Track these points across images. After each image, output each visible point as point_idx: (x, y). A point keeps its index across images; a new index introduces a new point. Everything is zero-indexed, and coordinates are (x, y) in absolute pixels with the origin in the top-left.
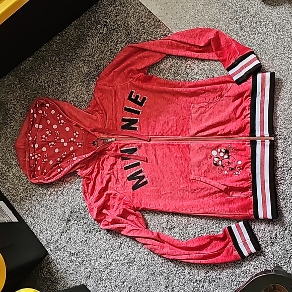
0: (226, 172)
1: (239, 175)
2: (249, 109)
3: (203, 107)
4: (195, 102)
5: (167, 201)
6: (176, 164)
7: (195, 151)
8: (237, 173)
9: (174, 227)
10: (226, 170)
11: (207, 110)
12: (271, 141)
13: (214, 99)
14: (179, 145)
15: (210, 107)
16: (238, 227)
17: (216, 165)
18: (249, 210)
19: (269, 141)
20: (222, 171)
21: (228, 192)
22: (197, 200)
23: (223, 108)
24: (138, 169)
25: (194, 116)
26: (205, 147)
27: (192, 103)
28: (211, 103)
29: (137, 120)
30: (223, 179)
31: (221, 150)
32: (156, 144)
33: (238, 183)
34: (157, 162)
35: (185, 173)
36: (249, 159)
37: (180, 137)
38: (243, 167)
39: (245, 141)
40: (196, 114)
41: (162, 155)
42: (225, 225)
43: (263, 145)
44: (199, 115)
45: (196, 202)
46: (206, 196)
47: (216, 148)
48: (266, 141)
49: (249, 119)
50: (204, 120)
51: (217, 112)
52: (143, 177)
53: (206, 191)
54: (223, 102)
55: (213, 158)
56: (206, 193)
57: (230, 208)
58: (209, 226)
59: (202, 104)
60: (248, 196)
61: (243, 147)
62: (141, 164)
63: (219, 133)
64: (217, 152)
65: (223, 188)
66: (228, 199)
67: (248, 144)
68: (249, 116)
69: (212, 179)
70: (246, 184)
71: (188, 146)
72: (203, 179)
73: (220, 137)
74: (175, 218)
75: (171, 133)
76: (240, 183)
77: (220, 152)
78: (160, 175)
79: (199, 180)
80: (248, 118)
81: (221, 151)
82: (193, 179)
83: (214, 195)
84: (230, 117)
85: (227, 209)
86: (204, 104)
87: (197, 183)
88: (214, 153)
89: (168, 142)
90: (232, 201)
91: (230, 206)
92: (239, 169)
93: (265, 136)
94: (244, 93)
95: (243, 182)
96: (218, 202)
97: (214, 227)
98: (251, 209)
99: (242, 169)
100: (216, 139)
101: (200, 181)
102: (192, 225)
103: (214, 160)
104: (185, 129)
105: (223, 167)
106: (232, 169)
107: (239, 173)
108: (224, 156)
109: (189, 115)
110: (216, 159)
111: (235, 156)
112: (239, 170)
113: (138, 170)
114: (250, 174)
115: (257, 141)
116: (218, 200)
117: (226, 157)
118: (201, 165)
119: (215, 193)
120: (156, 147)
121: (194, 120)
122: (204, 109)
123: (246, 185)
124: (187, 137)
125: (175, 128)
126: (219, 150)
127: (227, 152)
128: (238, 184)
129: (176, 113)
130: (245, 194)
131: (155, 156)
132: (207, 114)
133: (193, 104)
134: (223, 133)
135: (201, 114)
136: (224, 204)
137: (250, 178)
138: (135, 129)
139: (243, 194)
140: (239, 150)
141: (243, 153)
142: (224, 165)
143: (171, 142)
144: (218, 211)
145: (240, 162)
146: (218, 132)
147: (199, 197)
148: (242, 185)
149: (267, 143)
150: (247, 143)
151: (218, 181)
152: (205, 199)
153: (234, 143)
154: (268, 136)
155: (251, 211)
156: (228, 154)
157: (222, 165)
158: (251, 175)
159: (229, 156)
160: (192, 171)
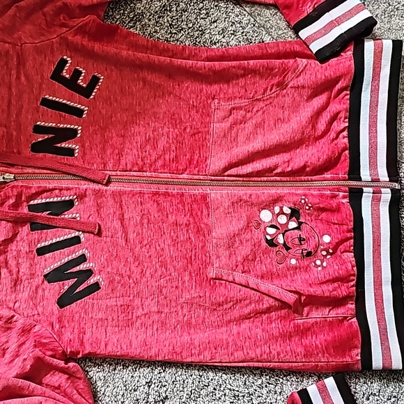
0: (293, 262)
1: (324, 268)
2: (345, 118)
3: (240, 108)
4: (222, 96)
5: (149, 332)
6: (175, 242)
7: (222, 209)
8: (318, 262)
9: (166, 398)
10: (294, 257)
11: (249, 115)
12: (393, 191)
13: (265, 90)
14: (182, 195)
15: (255, 110)
16: (323, 391)
17: (272, 243)
18: (350, 350)
19: (389, 190)
20: (285, 257)
21: (300, 308)
22: (224, 329)
23: (286, 113)
24: (74, 252)
25: (218, 127)
26: (246, 202)
27: (213, 99)
28: (259, 100)
29: (76, 131)
30: (286, 276)
31: (281, 208)
32: (125, 192)
33: (325, 287)
34: (126, 235)
35: (196, 264)
36: (349, 231)
37: (185, 176)
38: (334, 249)
39: (339, 190)
40: (223, 125)
41: (139, 218)
42: (290, 387)
43: (376, 200)
44: (231, 128)
45: (222, 334)
46: (247, 317)
47: (269, 205)
48: (383, 190)
49: (346, 140)
50: (241, 138)
51: (272, 123)
52: (89, 273)
53: (247, 305)
54: (287, 99)
55: (262, 227)
56: (247, 311)
57: (305, 347)
58: (251, 390)
59: (238, 102)
60: (346, 318)
61: (334, 203)
62: (83, 240)
63: (279, 170)
64: (273, 213)
65: (291, 298)
66: (298, 326)
67: (344, 197)
68: (345, 133)
69: (262, 277)
70: (343, 288)
71: (204, 197)
72: (239, 277)
73: (278, 178)
74: (168, 374)
75: (163, 166)
76: (331, 287)
77: (278, 215)
78: (133, 268)
79: (231, 278)
80: (344, 137)
81: (282, 213)
82: (216, 279)
83: (265, 317)
84: (303, 133)
85: (299, 350)
86: (244, 102)
87: (226, 287)
88: (266, 216)
89: (154, 188)
90: (309, 329)
91: (306, 341)
92: (324, 253)
93: (381, 179)
94: (337, 80)
95: (336, 285)
96: (276, 333)
97: (264, 391)
98: (356, 347)
99: (331, 254)
100: (270, 184)
101: (234, 282)
102: (211, 389)
103: (265, 233)
104: (196, 157)
105: (288, 248)
106: (309, 254)
107: (325, 264)
108: (287, 223)
109: (207, 125)
110: (271, 231)
111: (313, 224)
112: (325, 256)
113: (74, 256)
114: (353, 266)
115: (365, 189)
116: (276, 327)
117: (293, 225)
118: (236, 245)
119: (269, 310)
120: (124, 198)
121: (218, 137)
122: (242, 112)
123: (343, 290)
124: (201, 177)
125: (173, 155)
126: (277, 209)
127: (294, 214)
128: (326, 290)
129: (175, 120)
130: (339, 312)
131: (122, 220)
132: (249, 126)
133: (216, 101)
134: (289, 169)
135: (235, 124)
136: (290, 337)
137: (354, 275)
138: (70, 152)
139: (333, 314)
140: (323, 210)
141: (335, 218)
142: (290, 245)
143: (163, 189)
144: (278, 354)
145: (327, 239)
146: (276, 167)
147: (230, 321)
148: (335, 292)
149: (386, 195)
150: (341, 194)
151: (276, 282)
152: (243, 326)
153: (312, 195)
154: (388, 179)
155: (357, 354)
156: (298, 219)
157: (285, 244)
158: (355, 268)
159: (300, 224)
160: (214, 258)
